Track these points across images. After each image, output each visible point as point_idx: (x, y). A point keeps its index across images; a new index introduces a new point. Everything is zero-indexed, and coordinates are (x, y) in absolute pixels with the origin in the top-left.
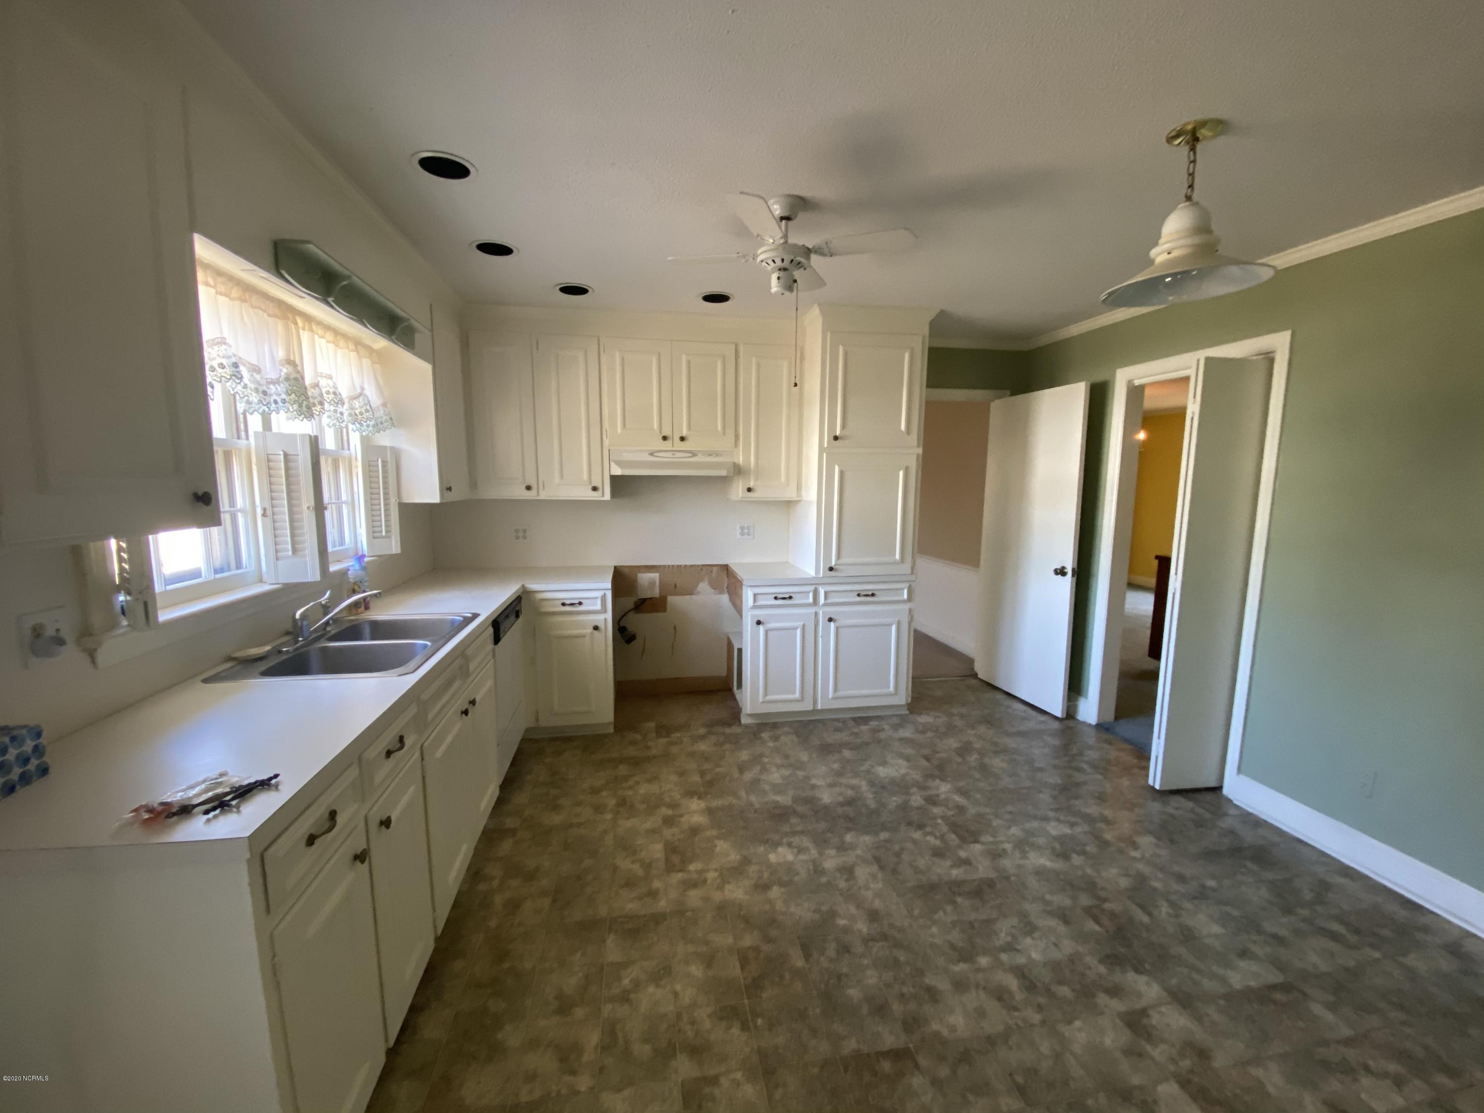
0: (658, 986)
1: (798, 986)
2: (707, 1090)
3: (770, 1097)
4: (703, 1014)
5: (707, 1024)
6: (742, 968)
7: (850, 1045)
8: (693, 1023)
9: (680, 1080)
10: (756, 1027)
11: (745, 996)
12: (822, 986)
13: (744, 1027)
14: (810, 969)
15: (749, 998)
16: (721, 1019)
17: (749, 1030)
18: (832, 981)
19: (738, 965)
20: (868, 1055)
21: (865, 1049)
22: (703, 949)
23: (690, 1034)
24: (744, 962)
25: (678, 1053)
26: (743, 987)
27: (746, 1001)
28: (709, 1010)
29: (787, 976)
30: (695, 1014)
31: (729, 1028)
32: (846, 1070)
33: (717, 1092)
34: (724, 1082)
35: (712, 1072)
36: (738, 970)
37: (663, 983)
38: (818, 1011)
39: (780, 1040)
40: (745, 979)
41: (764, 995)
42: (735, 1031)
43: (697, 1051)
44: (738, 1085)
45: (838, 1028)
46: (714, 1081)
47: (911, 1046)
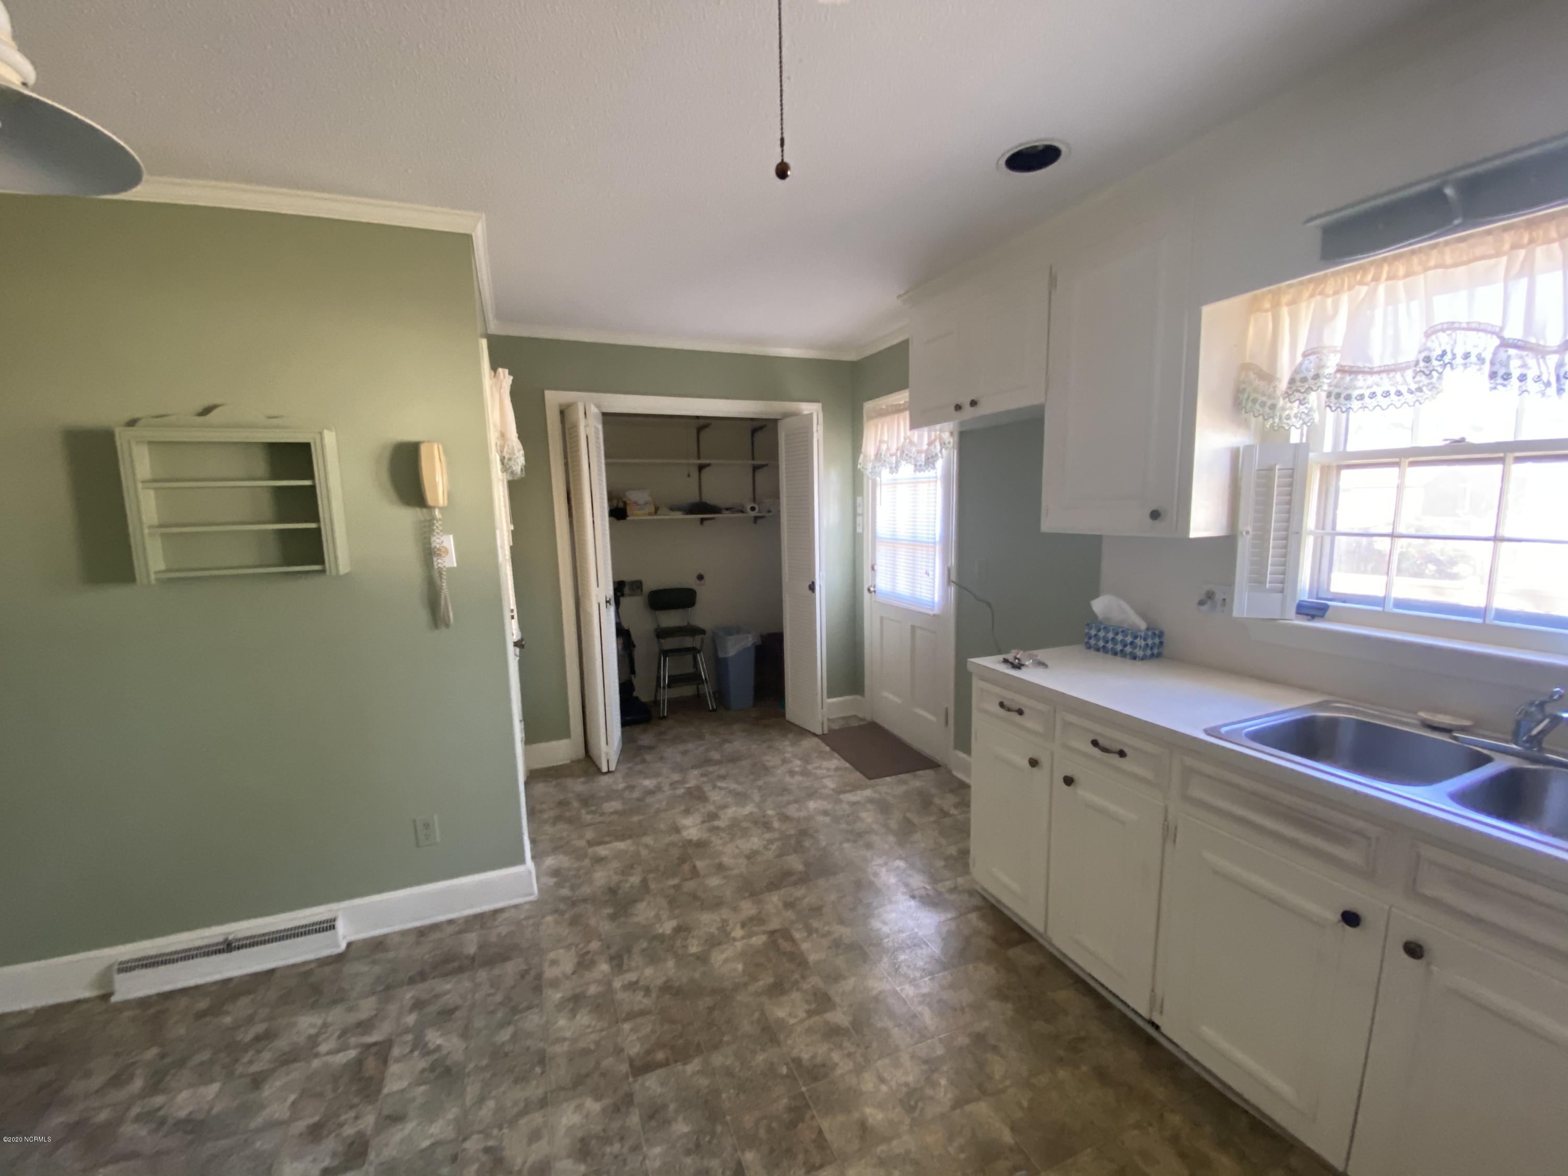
0: (906, 1084)
1: (748, 1121)
2: (813, 1006)
3: (763, 1013)
4: (843, 1066)
5: (836, 1056)
6: (820, 1132)
7: (693, 1066)
8: (849, 1055)
9: (838, 1008)
10: (786, 1064)
11: (807, 1095)
12: (719, 1128)
13: (798, 1061)
14: (736, 1150)
15: (803, 1093)
16: (824, 1065)
17: (793, 1060)
18: (707, 1139)
19: (827, 1135)
20: (676, 1061)
21: (679, 1067)
22: (881, 1149)
23: (846, 1044)
24: (820, 1140)
25: (850, 1027)
26: (811, 1105)
27: (804, 1089)
28: (839, 1072)
29: (762, 1133)
30: (851, 1063)
31: (813, 1057)
32: (698, 1045)
33: (806, 1007)
34: (802, 1014)
35: (816, 1019)
36: (825, 1124)
37: (904, 1090)
38: (724, 1096)
39: (761, 1057)
40: (813, 1117)
41: (785, 1101)
42: (805, 1056)
43: (833, 1033)
44: (790, 1015)
45: (704, 1082)
46: (810, 1013)
47: (631, 1079)
